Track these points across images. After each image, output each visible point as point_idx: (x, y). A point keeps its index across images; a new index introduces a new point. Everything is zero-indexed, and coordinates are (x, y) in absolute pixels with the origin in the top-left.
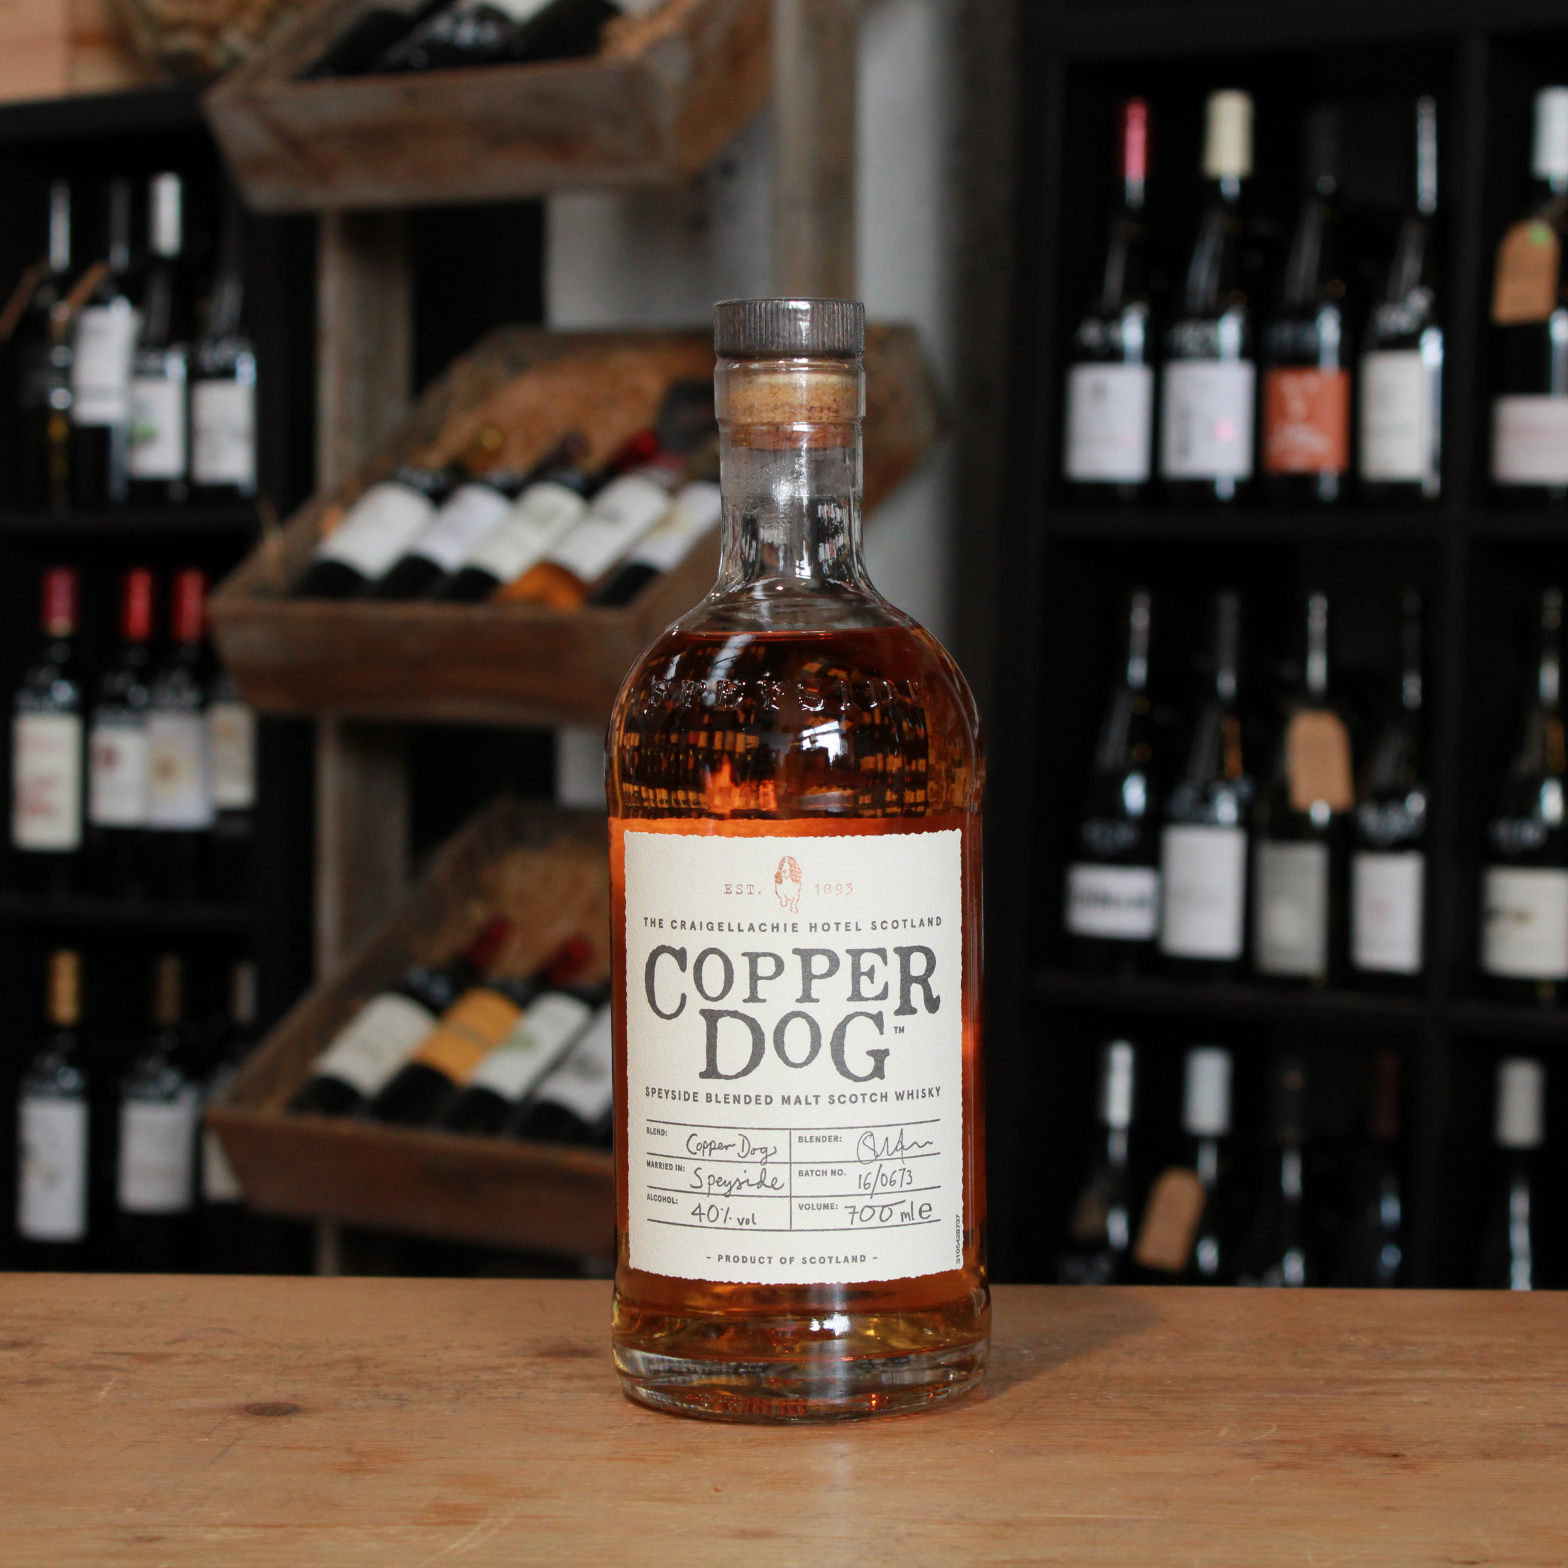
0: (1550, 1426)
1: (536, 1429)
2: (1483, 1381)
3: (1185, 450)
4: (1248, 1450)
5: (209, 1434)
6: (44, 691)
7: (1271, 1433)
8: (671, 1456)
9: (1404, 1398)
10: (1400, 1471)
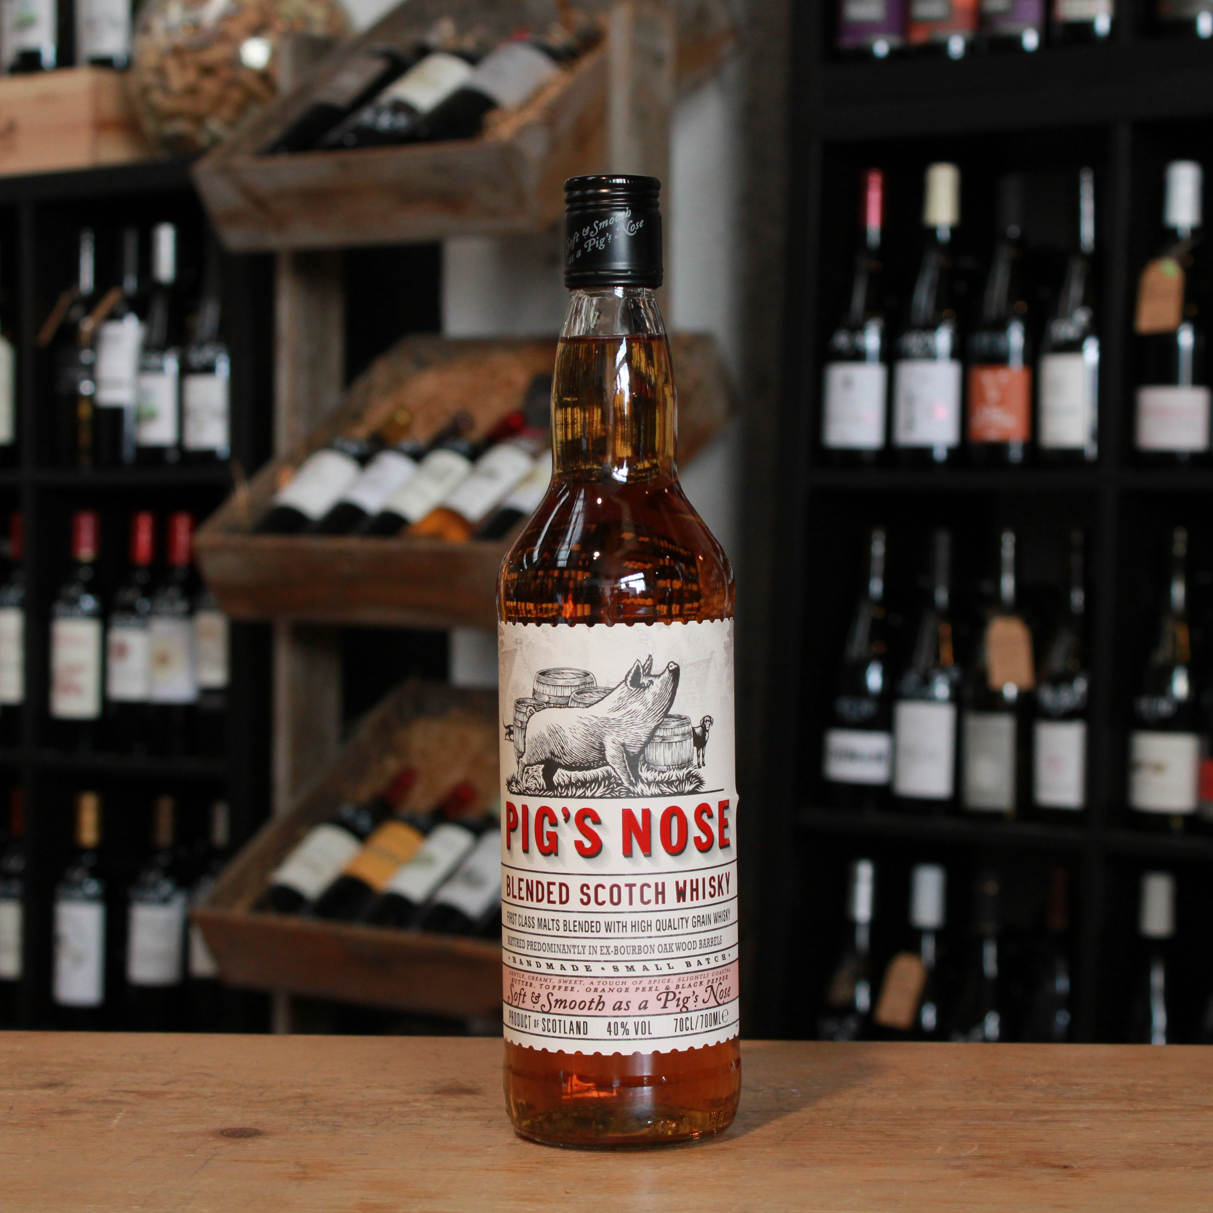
0: (1179, 1144)
1: (434, 1148)
2: (1130, 1112)
3: (910, 425)
4: (958, 1163)
5: (194, 1151)
6: (74, 602)
7: (975, 1150)
8: (534, 1167)
9: (1072, 1124)
10: (1069, 1178)
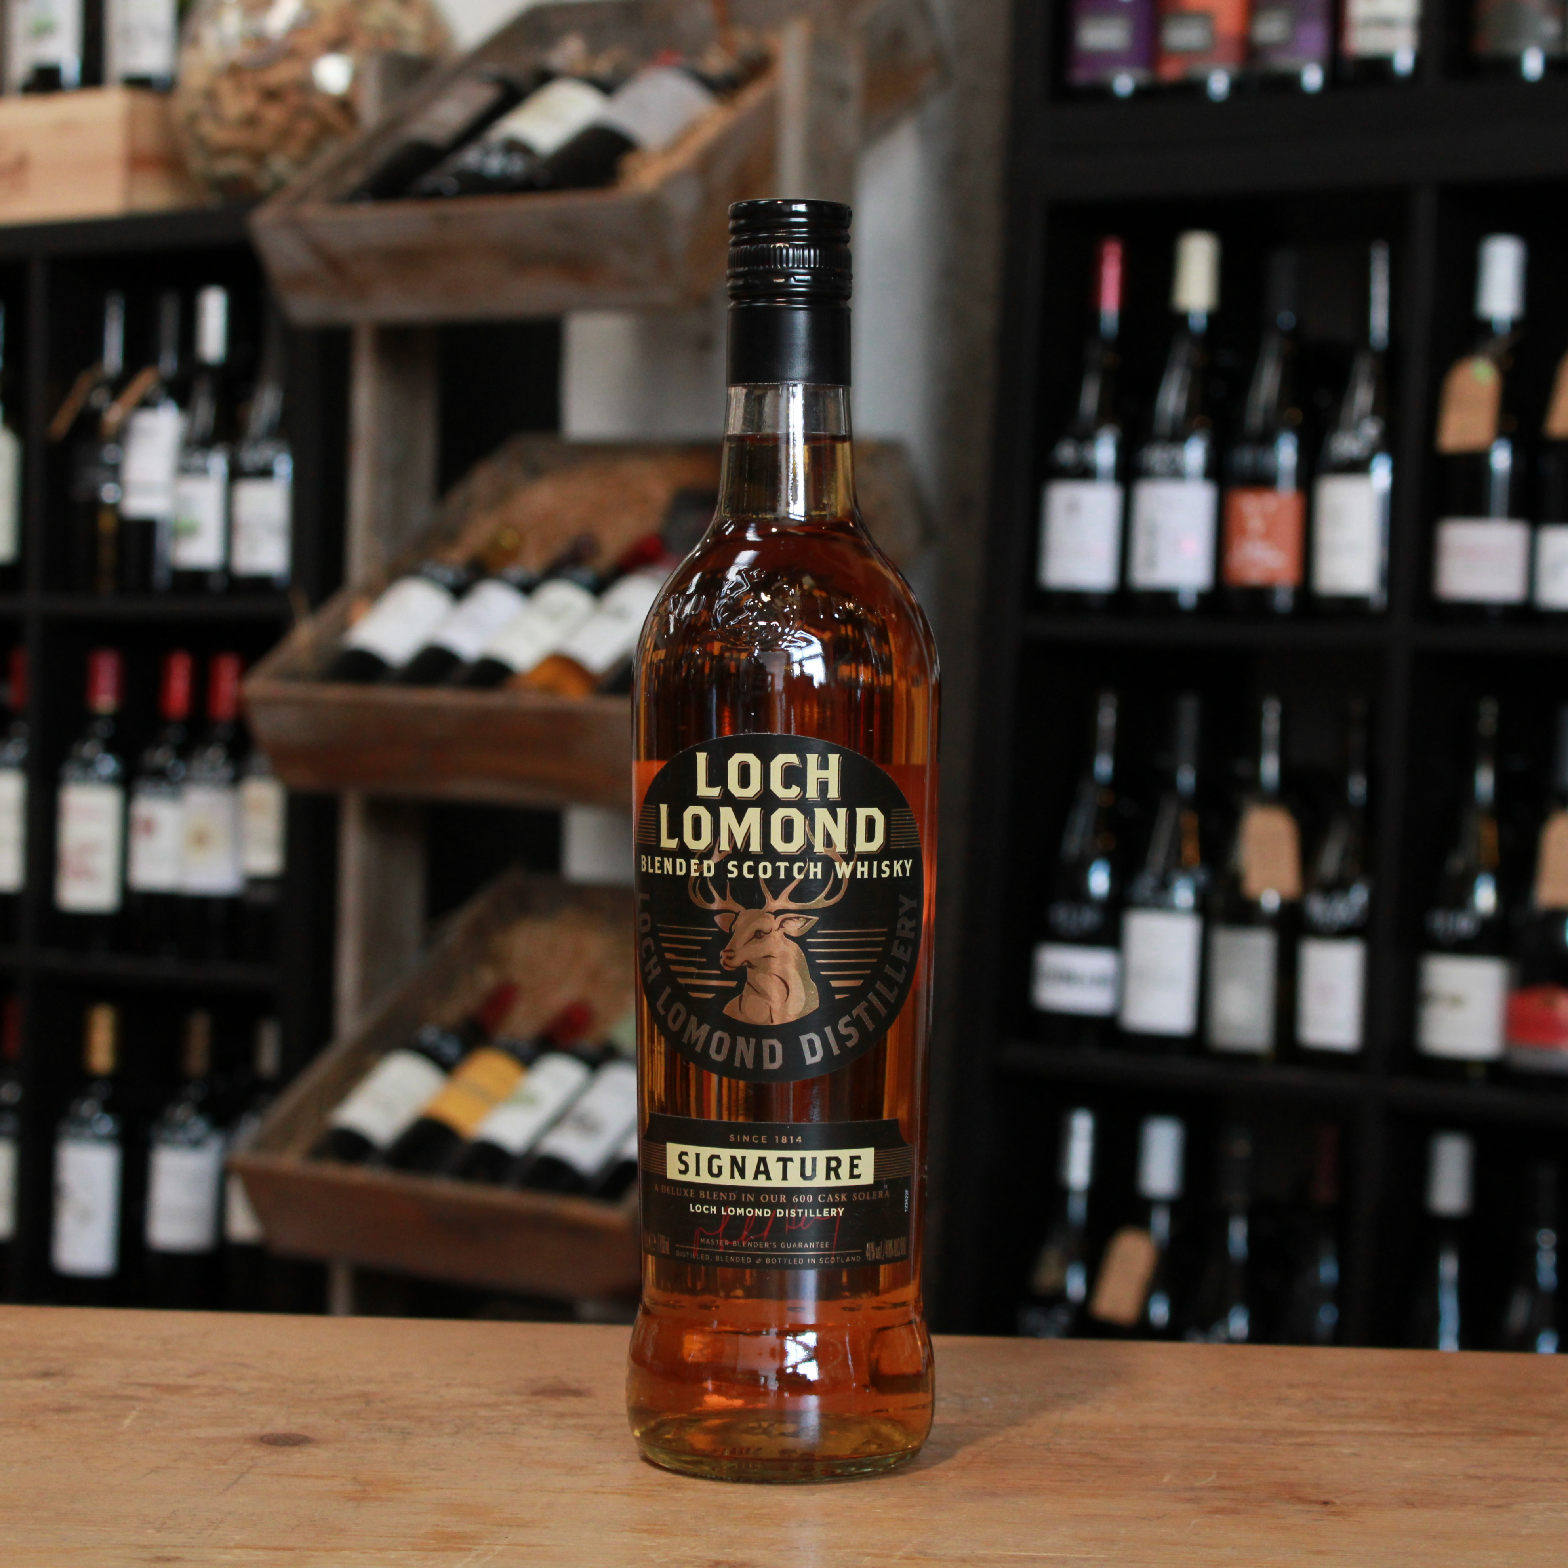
0: (1469, 1477)
1: (529, 1463)
2: (1408, 1434)
3: (1151, 562)
4: (1189, 1495)
5: (225, 1462)
6: (88, 765)
7: (1211, 1479)
8: (654, 1491)
9: (1336, 1449)
10: (1331, 1518)
